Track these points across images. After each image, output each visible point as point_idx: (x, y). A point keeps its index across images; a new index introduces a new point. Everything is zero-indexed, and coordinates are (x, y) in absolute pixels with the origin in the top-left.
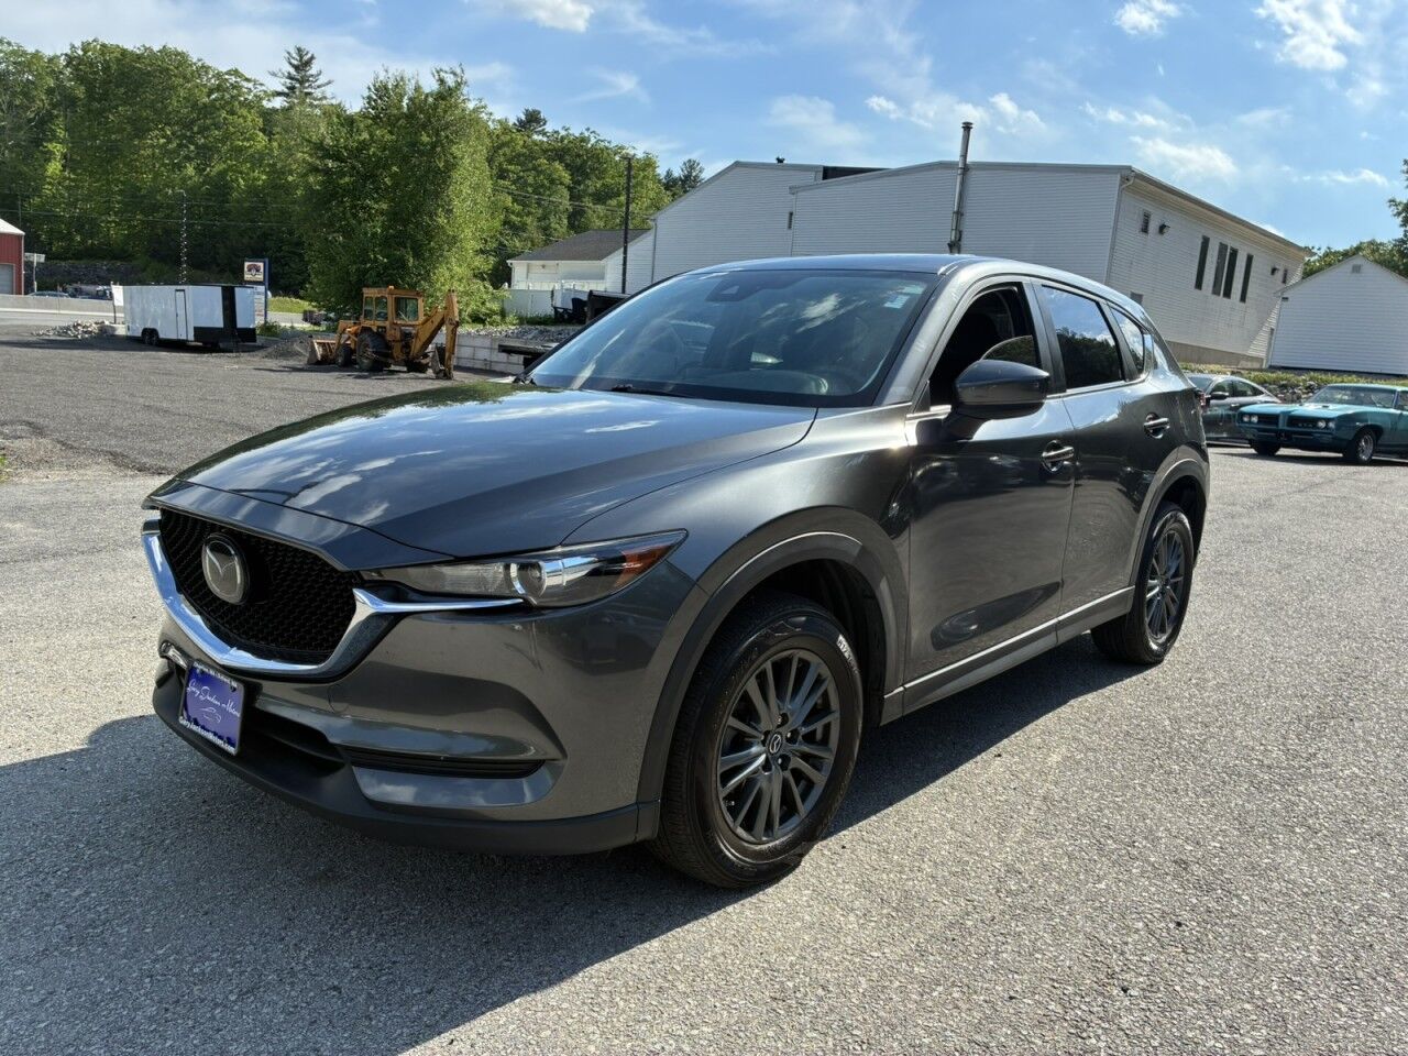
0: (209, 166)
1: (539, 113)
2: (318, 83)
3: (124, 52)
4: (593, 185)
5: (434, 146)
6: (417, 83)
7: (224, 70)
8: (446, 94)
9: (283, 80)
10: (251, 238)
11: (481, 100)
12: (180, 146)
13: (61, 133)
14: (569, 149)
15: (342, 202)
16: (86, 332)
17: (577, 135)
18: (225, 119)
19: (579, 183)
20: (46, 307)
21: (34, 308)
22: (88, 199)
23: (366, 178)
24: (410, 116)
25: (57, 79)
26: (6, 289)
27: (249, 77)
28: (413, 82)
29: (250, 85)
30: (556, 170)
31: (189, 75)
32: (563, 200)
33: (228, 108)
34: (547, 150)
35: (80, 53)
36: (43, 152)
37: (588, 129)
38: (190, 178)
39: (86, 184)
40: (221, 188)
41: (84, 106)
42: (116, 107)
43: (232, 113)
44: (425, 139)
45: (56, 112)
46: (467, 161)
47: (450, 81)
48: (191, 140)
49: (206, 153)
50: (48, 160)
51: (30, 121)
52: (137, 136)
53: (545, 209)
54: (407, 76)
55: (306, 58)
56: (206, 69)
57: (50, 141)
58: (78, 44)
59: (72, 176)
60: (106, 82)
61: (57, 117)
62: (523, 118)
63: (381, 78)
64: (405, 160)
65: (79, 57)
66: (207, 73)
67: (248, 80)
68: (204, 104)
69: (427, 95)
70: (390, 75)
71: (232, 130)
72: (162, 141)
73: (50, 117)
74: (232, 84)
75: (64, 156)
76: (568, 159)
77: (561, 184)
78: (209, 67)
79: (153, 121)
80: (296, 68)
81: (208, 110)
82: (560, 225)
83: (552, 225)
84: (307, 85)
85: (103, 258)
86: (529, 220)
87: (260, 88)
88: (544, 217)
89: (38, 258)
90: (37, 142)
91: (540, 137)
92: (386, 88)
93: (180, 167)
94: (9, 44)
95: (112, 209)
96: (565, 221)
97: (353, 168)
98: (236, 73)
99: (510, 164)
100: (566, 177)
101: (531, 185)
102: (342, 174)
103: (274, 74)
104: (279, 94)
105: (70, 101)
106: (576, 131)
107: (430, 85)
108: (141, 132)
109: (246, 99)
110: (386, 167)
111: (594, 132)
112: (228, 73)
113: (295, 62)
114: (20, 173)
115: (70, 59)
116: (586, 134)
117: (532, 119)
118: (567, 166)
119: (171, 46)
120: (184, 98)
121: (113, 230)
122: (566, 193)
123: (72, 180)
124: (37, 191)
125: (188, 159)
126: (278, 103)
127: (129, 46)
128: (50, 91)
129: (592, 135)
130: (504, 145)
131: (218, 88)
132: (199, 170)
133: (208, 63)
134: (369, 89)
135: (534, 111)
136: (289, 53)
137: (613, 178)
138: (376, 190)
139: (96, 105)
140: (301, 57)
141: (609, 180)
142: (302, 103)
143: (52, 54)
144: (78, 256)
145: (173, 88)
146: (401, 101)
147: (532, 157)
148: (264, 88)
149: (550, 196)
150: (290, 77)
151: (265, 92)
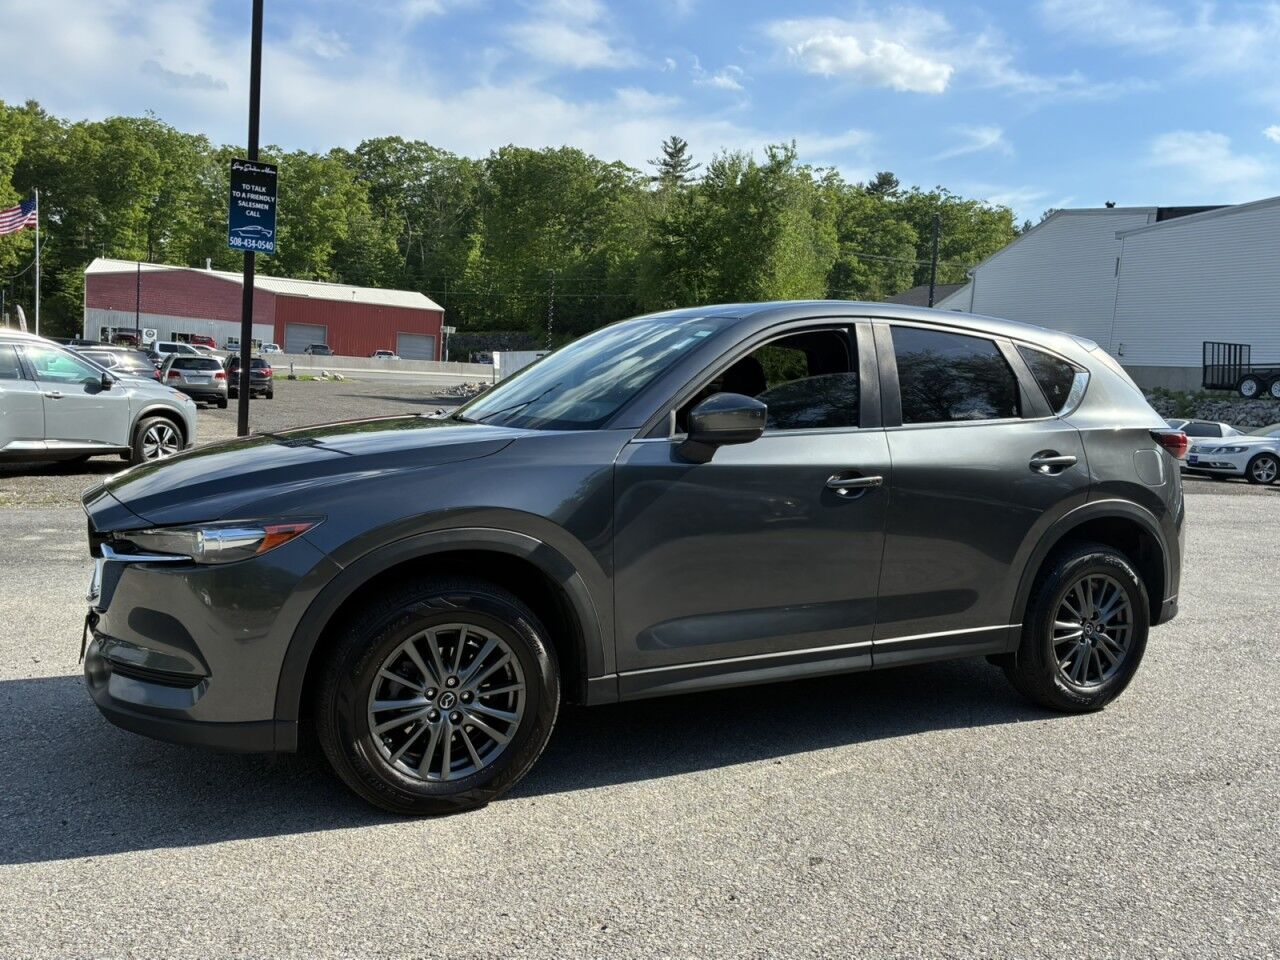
0: (593, 246)
1: (892, 175)
2: (689, 166)
3: (532, 155)
4: (944, 241)
5: (761, 215)
6: (751, 160)
7: (610, 163)
8: (776, 167)
9: (659, 167)
10: (621, 308)
11: (833, 169)
12: (571, 231)
13: (481, 225)
14: (918, 208)
15: (680, 272)
16: (469, 391)
17: (927, 193)
18: (608, 205)
19: (927, 240)
20: (452, 371)
21: (443, 371)
22: (497, 279)
23: (699, 250)
24: (742, 190)
25: (480, 180)
26: (429, 356)
27: (628, 166)
28: (747, 159)
29: (630, 174)
30: (904, 229)
31: (581, 170)
32: (909, 257)
33: (611, 195)
34: (896, 211)
35: (498, 157)
36: (466, 242)
37: (938, 188)
38: (577, 258)
39: (498, 267)
40: (600, 264)
41: (498, 201)
42: (524, 201)
43: (614, 199)
44: (753, 210)
45: (478, 208)
46: (789, 229)
47: (781, 155)
48: (580, 226)
49: (592, 234)
50: (470, 248)
51: (458, 216)
52: (538, 225)
53: (890, 268)
54: (742, 155)
55: (679, 146)
56: (595, 162)
57: (473, 233)
58: (497, 150)
59: (488, 261)
60: (516, 182)
61: (479, 212)
62: (876, 181)
63: (720, 159)
64: (736, 229)
65: (496, 161)
66: (596, 166)
67: (628, 169)
68: (592, 193)
69: (758, 170)
70: (727, 155)
71: (613, 213)
72: (558, 227)
73: (474, 212)
74: (615, 174)
75: (482, 245)
76: (917, 217)
77: (909, 242)
78: (598, 161)
79: (551, 211)
80: (671, 155)
81: (594, 199)
82: (905, 282)
83: (898, 283)
84: (679, 169)
85: (506, 329)
86: (874, 279)
87: (639, 175)
88: (891, 276)
89: (451, 330)
90: (463, 234)
91: (890, 198)
92: (723, 166)
93: (570, 248)
94: (445, 153)
95: (514, 287)
96: (911, 279)
97: (689, 241)
98: (619, 164)
99: (858, 227)
100: (914, 236)
101: (878, 246)
102: (680, 246)
103: (652, 163)
104: (655, 179)
105: (488, 198)
106: (926, 190)
107: (762, 160)
108: (541, 221)
109: (626, 186)
110: (719, 238)
111: (945, 189)
112: (613, 165)
113: (669, 150)
114: (447, 260)
115: (490, 163)
116: (937, 192)
117: (885, 181)
118: (915, 225)
119: (569, 146)
120: (577, 189)
121: (516, 306)
122: (914, 252)
123: (488, 264)
124: (460, 274)
125: (576, 241)
126: (654, 187)
127: (536, 149)
128: (474, 191)
129: (942, 193)
130: (853, 208)
131: (604, 179)
132: (584, 250)
133: (598, 158)
134: (708, 169)
135: (887, 174)
136: (665, 143)
137: (962, 233)
138: (709, 260)
139: (508, 200)
140: (675, 145)
141: (958, 236)
142: (675, 184)
143: (476, 159)
144: (488, 328)
145: (569, 181)
146: (736, 177)
147: (880, 218)
148: (642, 175)
149: (896, 255)
150: (665, 164)
151: (643, 178)
